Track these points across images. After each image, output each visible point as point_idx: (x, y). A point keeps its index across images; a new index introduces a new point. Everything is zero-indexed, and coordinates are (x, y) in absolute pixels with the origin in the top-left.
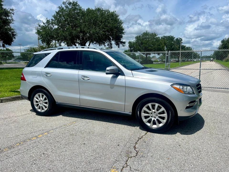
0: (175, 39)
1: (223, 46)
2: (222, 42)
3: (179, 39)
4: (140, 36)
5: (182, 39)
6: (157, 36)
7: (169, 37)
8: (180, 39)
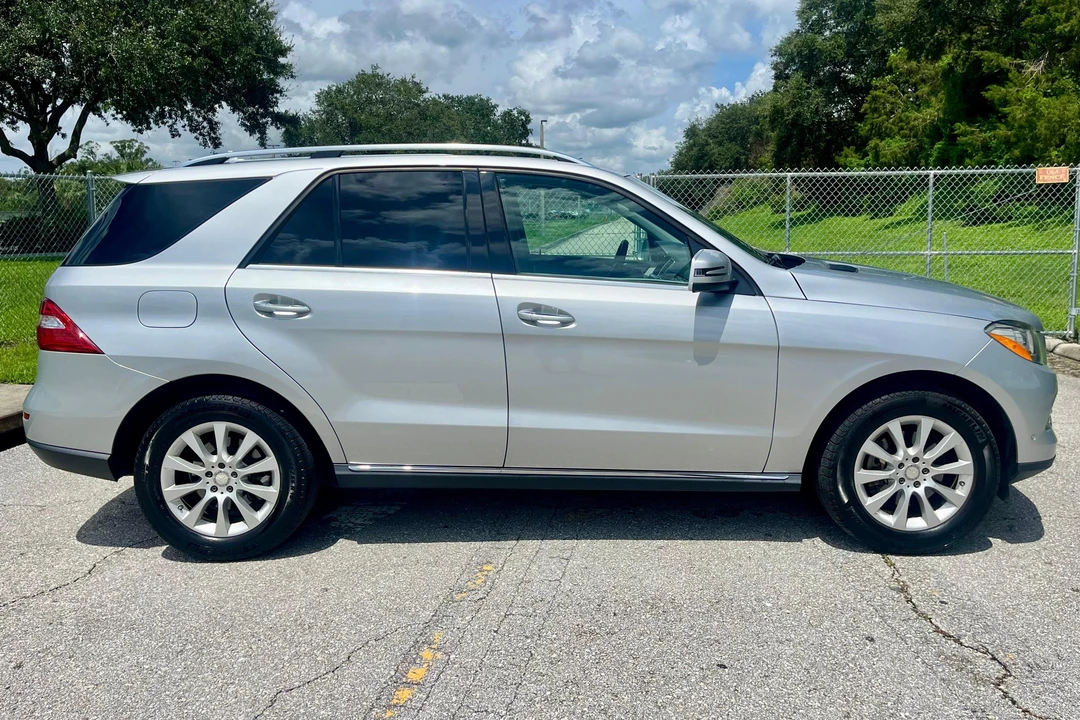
0: (498, 114)
1: (692, 153)
2: (687, 136)
3: (515, 112)
4: (339, 91)
5: (527, 117)
6: (426, 95)
7: (470, 100)
8: (521, 113)
